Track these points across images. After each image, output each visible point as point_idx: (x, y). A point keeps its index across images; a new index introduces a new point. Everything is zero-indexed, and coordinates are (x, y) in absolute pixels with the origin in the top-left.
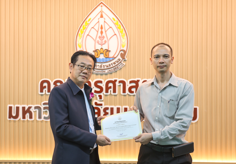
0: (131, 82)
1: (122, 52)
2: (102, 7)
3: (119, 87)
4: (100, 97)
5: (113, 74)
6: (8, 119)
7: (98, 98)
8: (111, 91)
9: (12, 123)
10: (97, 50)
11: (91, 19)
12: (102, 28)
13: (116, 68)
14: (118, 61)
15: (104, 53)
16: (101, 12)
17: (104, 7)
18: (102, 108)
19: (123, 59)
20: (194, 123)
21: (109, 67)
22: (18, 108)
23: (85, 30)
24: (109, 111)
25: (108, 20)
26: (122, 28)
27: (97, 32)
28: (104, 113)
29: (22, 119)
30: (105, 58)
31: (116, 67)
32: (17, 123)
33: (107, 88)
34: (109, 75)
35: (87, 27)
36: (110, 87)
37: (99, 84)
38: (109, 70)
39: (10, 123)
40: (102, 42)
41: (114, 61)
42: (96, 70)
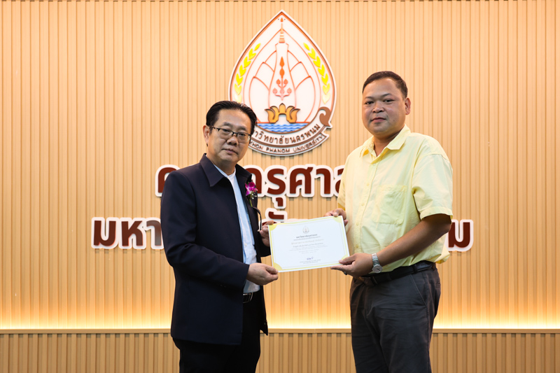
0: (340, 172)
1: (324, 112)
2: (282, 21)
3: (317, 182)
4: (280, 202)
5: (305, 156)
6: (94, 247)
7: (276, 204)
8: (300, 189)
9: (102, 254)
10: (274, 108)
11: (260, 45)
12: (282, 64)
15: (288, 114)
16: (282, 30)
17: (286, 22)
19: (325, 126)
20: (464, 253)
21: (297, 143)
22: (113, 224)
23: (248, 68)
25: (294, 48)
26: (323, 63)
27: (272, 73)
29: (121, 247)
30: (288, 124)
32: (111, 254)
34: (296, 158)
35: (252, 60)
36: (300, 182)
37: (277, 176)
38: (297, 147)
39: (97, 254)
40: (282, 91)
41: (306, 130)
42: (272, 148)
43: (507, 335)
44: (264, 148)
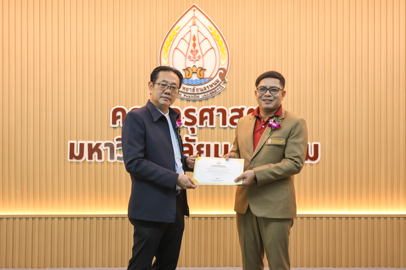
0: (233, 111)
1: (222, 71)
2: (194, 11)
3: (218, 118)
4: (193, 130)
5: (210, 100)
6: (69, 160)
7: (190, 132)
8: (206, 122)
9: (75, 165)
10: (189, 69)
11: (179, 27)
12: (194, 39)
13: (213, 92)
14: (216, 82)
15: (198, 72)
16: (194, 17)
17: (197, 12)
18: (194, 144)
19: (223, 80)
20: (314, 164)
21: (204, 91)
22: (82, 146)
23: (172, 42)
24: (204, 149)
25: (202, 29)
26: (221, 39)
27: (188, 45)
28: (197, 152)
29: (87, 160)
30: (198, 79)
31: (214, 91)
32: (81, 165)
33: (202, 119)
34: (204, 102)
35: (175, 37)
36: (206, 118)
37: (191, 114)
38: (204, 94)
39: (72, 165)
40: (194, 57)
41: (210, 83)
42: (187, 95)
44: (183, 95)
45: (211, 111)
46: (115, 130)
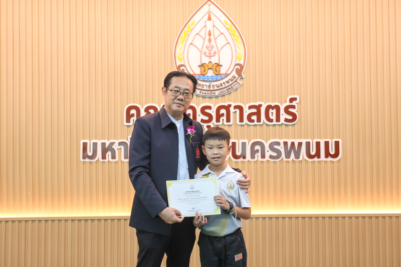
0: (250, 107)
1: (238, 67)
2: (209, 5)
3: (235, 114)
5: (226, 96)
6: (82, 160)
8: (223, 119)
9: (88, 165)
10: (205, 65)
11: (194, 22)
12: (210, 34)
13: (230, 89)
14: (233, 78)
15: (214, 68)
16: (209, 12)
17: (212, 6)
19: (239, 76)
21: (220, 88)
22: (95, 145)
23: (186, 38)
25: (218, 24)
26: (237, 34)
27: (203, 40)
29: (101, 160)
30: (214, 75)
31: (230, 87)
32: (94, 165)
33: (219, 116)
34: (220, 98)
35: (189, 32)
36: (223, 115)
37: (207, 111)
38: (220, 91)
39: (85, 165)
41: (227, 79)
42: (203, 92)
43: (366, 218)
45: (227, 108)
46: (129, 128)
